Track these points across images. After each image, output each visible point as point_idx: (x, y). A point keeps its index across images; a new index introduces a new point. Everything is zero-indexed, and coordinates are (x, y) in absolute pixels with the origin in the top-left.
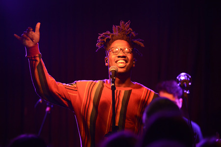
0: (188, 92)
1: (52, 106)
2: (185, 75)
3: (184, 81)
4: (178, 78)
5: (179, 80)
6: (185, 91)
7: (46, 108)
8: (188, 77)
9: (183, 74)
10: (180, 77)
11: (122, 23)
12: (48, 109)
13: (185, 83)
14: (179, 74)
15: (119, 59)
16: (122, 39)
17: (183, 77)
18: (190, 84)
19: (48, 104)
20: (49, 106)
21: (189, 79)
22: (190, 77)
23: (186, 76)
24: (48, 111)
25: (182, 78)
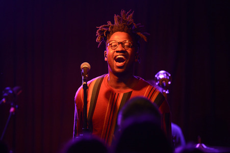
0: (167, 92)
1: (17, 106)
2: (164, 73)
3: (163, 79)
4: (156, 76)
5: (158, 78)
6: (164, 91)
7: (10, 109)
8: (167, 75)
9: (162, 72)
10: (158, 75)
11: (123, 12)
12: (12, 110)
13: (164, 82)
14: (157, 71)
15: (118, 54)
16: (122, 30)
17: (162, 75)
18: (170, 83)
19: (12, 104)
20: (14, 107)
21: (168, 78)
22: (170, 75)
23: (165, 75)
24: (12, 112)
25: (161, 77)
